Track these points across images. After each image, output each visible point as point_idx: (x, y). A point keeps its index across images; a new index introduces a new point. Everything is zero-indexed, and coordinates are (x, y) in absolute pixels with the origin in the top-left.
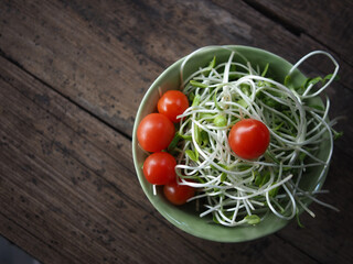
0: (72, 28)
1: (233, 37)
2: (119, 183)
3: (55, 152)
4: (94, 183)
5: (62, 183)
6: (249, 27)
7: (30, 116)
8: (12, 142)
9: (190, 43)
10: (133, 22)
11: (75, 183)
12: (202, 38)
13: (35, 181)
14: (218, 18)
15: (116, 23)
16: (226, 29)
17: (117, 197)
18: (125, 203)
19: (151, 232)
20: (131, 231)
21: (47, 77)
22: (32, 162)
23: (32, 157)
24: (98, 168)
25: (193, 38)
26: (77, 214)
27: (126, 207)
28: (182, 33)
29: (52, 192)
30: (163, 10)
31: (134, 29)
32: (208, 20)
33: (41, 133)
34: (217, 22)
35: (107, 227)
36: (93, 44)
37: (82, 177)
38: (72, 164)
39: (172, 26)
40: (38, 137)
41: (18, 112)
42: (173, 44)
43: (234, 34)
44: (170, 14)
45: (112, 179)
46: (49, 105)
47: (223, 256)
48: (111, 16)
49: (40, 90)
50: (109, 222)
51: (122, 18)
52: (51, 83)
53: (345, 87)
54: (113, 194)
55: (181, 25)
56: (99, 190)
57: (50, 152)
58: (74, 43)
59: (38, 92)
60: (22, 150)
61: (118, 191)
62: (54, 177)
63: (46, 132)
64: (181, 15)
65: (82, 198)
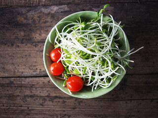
0: (3, 51)
1: (62, 14)
2: (58, 95)
3: (28, 99)
4: (49, 101)
5: (38, 108)
6: (66, 6)
7: (10, 93)
8: (11, 106)
9: (48, 27)
10: (22, 33)
11: (42, 105)
12: (51, 22)
13: (28, 114)
14: (52, 10)
15: (17, 38)
16: (58, 12)
17: (61, 100)
18: (65, 100)
19: (81, 104)
20: (74, 108)
21: (6, 75)
22: (23, 108)
23: (21, 106)
24: (47, 94)
25: (48, 24)
26: (51, 115)
27: (66, 102)
28: (43, 25)
29: (37, 114)
30: (30, 21)
31: (25, 35)
32: (49, 14)
33: (18, 96)
34: (53, 12)
35: (65, 113)
36: (14, 52)
37: (43, 102)
38: (37, 99)
39: (37, 25)
40: (18, 98)
41: (5, 94)
42: (42, 31)
43: (62, 12)
44: (34, 21)
45: (54, 95)
46: (14, 84)
47: (113, 95)
48: (13, 37)
49: (7, 81)
50: (64, 111)
51: (18, 35)
52: (9, 76)
53: (116, 3)
54: (59, 100)
55: (41, 22)
56: (53, 102)
57: (26, 101)
58: (7, 56)
59: (7, 82)
60: (16, 107)
61: (60, 98)
62: (34, 108)
63: (20, 94)
64: (38, 19)
65: (49, 109)
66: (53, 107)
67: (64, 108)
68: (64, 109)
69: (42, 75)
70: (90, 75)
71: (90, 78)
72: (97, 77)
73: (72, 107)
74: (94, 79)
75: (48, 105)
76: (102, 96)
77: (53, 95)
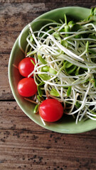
66: (18, 144)
67: (35, 146)
68: (34, 148)
69: (6, 99)
70: (74, 100)
71: (74, 104)
72: (84, 102)
73: (45, 145)
74: (80, 105)
75: (12, 141)
76: (89, 131)
77: (20, 126)
